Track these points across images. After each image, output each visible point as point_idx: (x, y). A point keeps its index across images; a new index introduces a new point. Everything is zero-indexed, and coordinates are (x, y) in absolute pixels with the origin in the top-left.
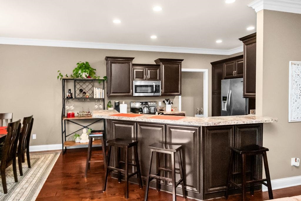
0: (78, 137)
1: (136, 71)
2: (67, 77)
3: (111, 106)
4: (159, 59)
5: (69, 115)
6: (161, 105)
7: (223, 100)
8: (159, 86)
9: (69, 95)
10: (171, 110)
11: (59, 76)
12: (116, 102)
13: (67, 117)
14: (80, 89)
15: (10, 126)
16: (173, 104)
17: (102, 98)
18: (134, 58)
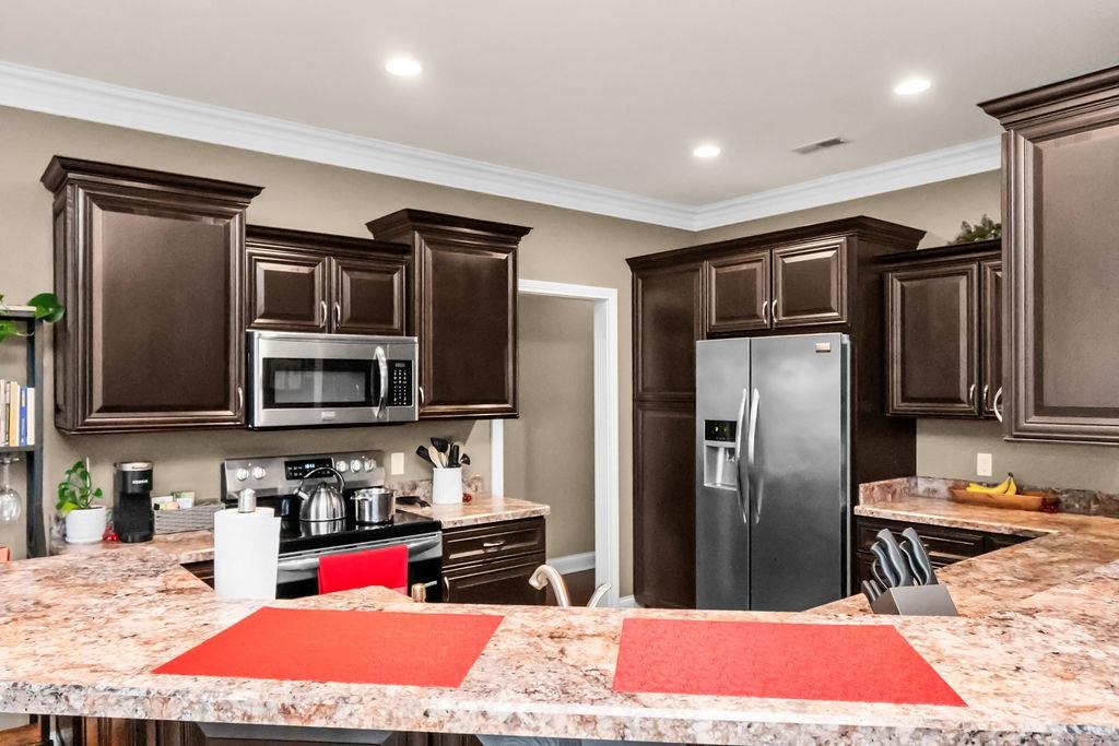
1: (267, 273)
3: (84, 497)
4: (408, 210)
6: (401, 472)
7: (710, 435)
8: (409, 364)
10: (461, 497)
12: (128, 467)
16: (468, 462)
17: (15, 442)
18: (261, 188)
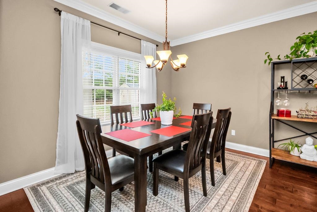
0: (296, 148)
2: (280, 59)
5: (280, 113)
9: (281, 85)
11: (267, 59)
13: (278, 115)
14: (302, 76)
15: (195, 120)
